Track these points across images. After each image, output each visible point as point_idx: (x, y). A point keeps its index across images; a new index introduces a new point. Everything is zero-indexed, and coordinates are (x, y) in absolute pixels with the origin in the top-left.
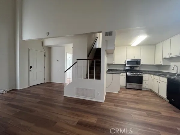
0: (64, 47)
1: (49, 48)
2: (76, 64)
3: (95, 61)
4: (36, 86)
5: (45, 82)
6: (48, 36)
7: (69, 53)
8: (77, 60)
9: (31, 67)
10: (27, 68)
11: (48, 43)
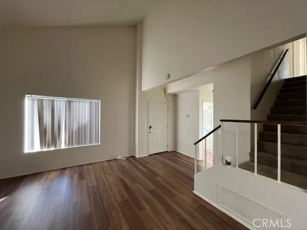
0: (198, 90)
1: (175, 96)
2: (218, 130)
3: (279, 126)
4: (155, 156)
5: (169, 150)
6: (169, 80)
7: (208, 101)
8: (221, 120)
9: (150, 127)
10: (146, 128)
11: (173, 89)
